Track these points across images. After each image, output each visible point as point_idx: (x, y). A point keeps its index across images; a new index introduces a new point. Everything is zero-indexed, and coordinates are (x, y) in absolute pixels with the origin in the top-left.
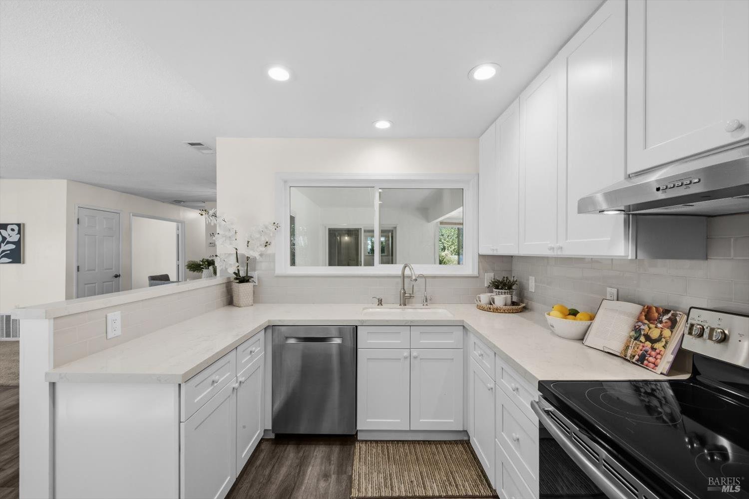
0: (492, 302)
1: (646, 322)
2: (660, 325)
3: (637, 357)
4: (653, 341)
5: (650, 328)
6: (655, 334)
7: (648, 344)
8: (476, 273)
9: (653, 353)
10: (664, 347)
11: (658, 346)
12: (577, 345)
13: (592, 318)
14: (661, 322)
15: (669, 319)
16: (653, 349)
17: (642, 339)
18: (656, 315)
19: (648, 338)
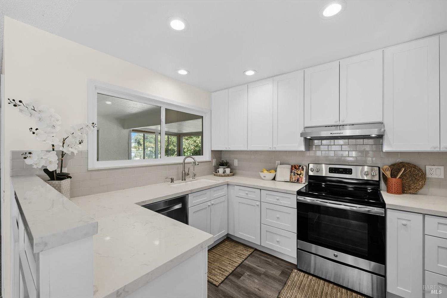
0: (224, 172)
1: (295, 170)
2: (300, 170)
3: (296, 180)
4: (299, 175)
5: (297, 171)
6: (299, 173)
7: (298, 176)
8: (210, 160)
9: (300, 178)
10: (303, 176)
11: (301, 176)
12: (274, 181)
13: (276, 171)
14: (300, 169)
15: (301, 168)
16: (300, 177)
17: (296, 175)
18: (298, 167)
19: (298, 174)
